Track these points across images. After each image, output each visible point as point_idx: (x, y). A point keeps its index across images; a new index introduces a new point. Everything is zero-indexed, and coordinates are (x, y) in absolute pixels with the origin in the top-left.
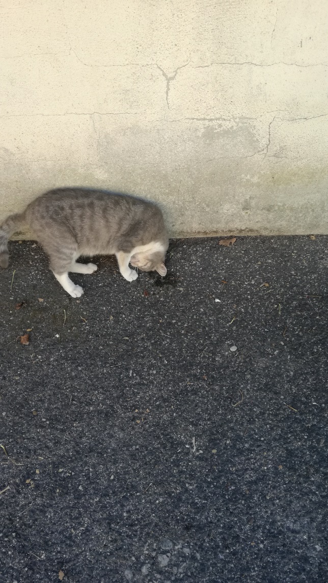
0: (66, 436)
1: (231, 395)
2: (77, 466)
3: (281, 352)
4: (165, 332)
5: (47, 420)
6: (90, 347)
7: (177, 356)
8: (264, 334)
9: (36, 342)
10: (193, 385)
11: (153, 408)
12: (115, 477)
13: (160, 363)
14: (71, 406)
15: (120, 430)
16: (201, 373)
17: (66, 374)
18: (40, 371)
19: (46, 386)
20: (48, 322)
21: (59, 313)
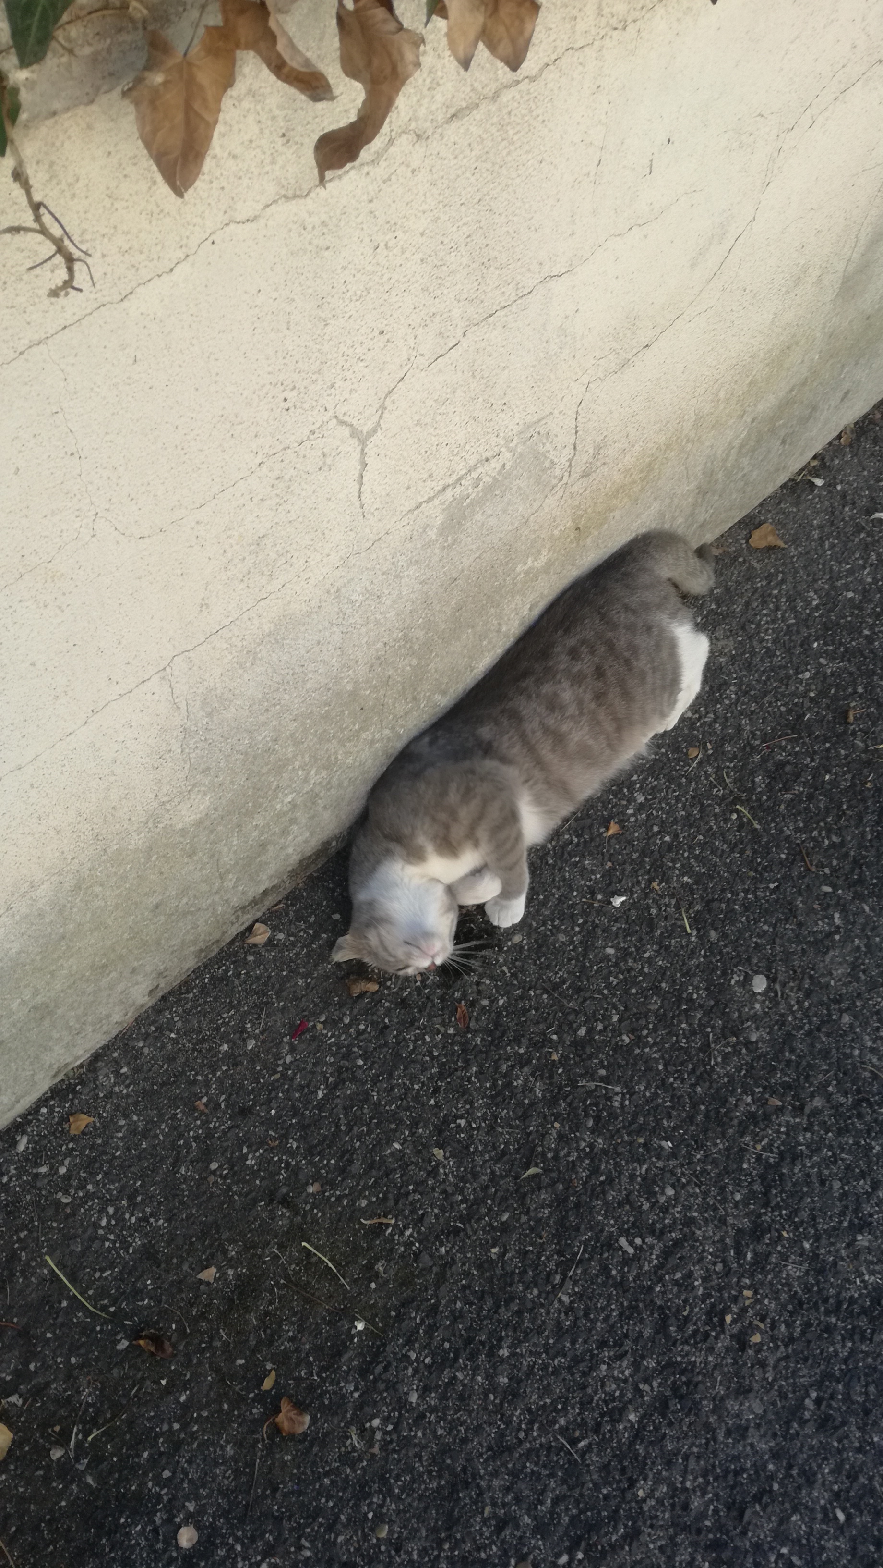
0: (653, 1542)
1: (859, 1091)
3: (844, 911)
8: (778, 899)
9: (321, 1396)
10: (770, 1145)
11: (752, 1276)
12: (844, 1510)
13: (659, 1158)
14: (584, 1460)
15: (741, 1398)
16: (759, 1100)
17: (486, 1396)
18: (415, 1456)
19: (474, 1476)
20: (295, 1314)
21: (297, 1265)
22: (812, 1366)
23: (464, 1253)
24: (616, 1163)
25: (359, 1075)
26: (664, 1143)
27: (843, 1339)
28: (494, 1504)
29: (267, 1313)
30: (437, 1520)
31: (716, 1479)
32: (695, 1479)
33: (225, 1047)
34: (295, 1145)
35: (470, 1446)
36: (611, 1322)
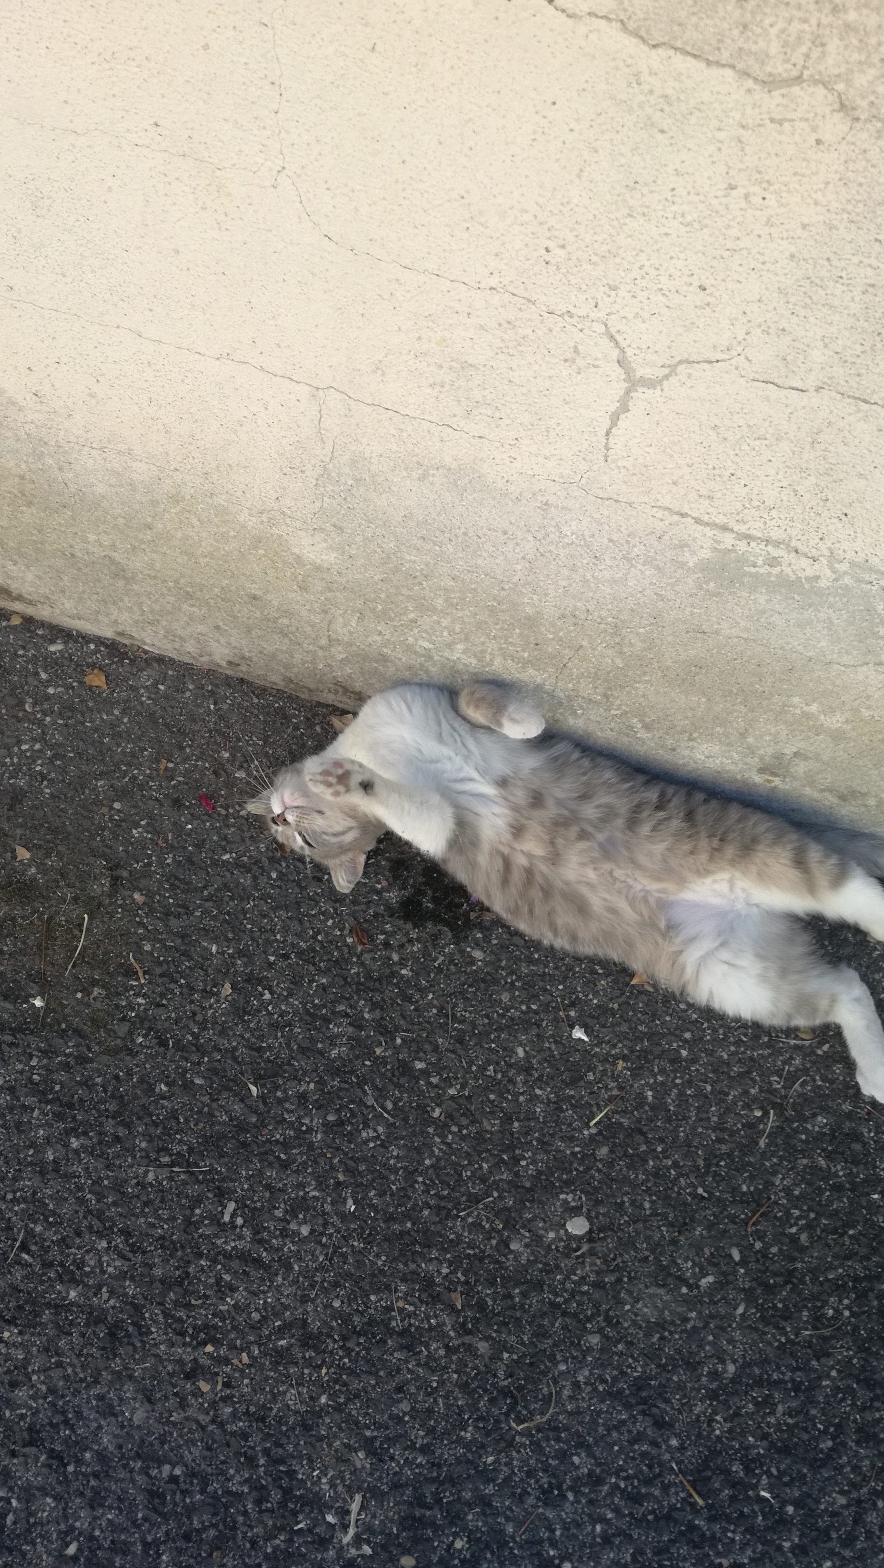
1: (520, 1388)
3: (719, 1286)
4: (381, 1094)
6: (129, 1074)
7: (392, 1195)
8: (690, 1205)
10: (409, 1315)
11: (264, 1355)
12: (80, 1550)
13: (333, 1204)
14: (12, 1265)
15: (140, 1397)
16: (451, 1282)
17: (30, 1147)
20: (24, 943)
21: (66, 921)
22: (205, 1458)
23: (147, 1061)
24: (305, 1162)
26: (350, 1201)
27: (246, 1481)
29: (13, 919)
31: (52, 1404)
32: (43, 1383)
33: (227, 755)
34: (169, 861)
36: (151, 1232)
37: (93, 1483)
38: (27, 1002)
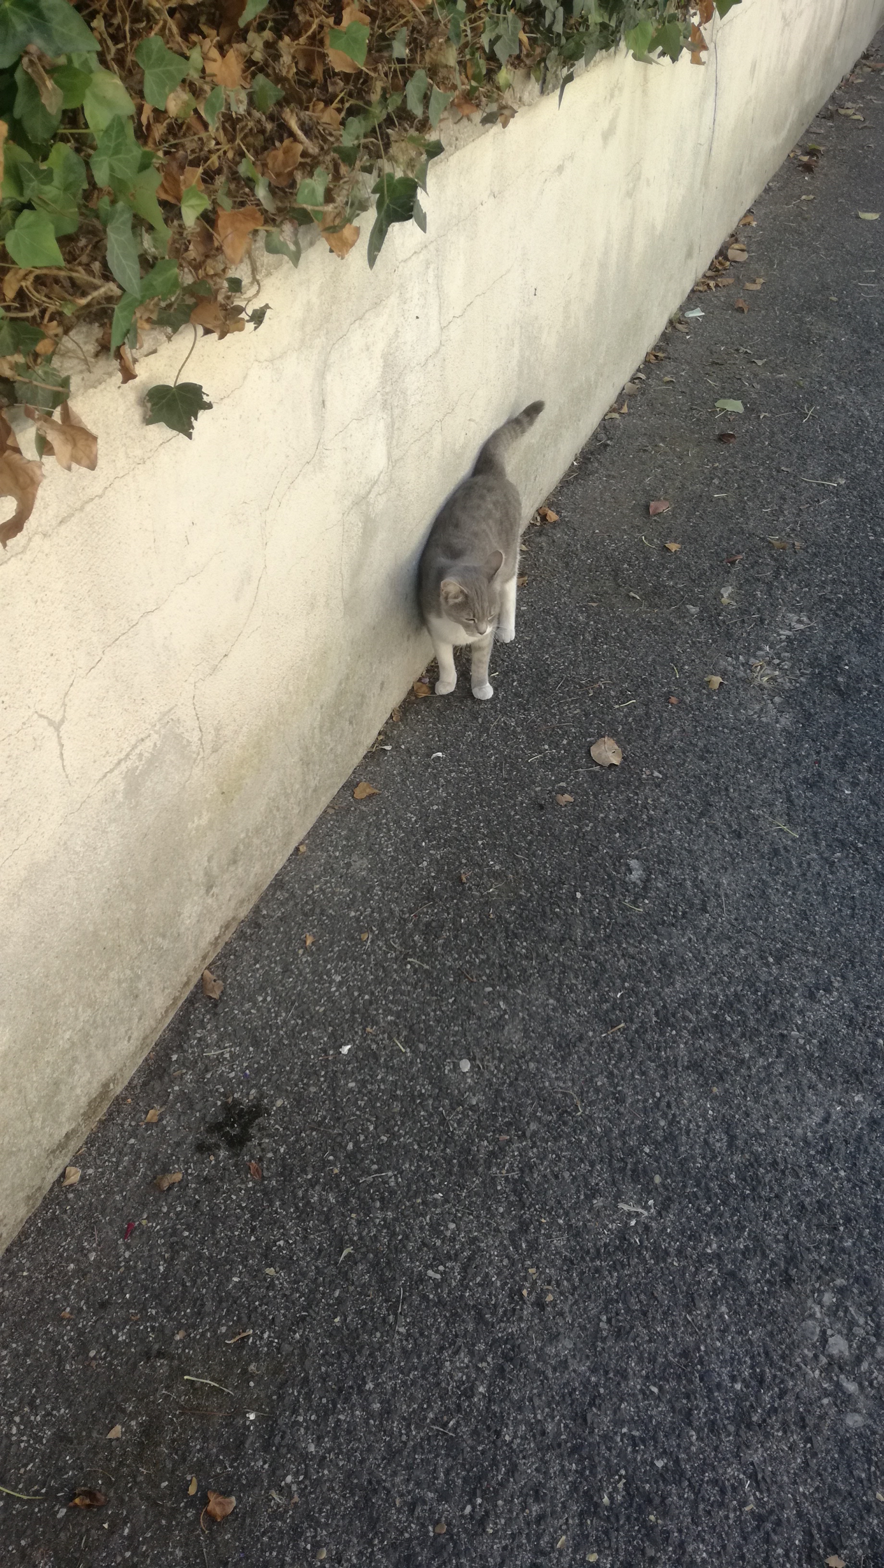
0: (529, 1468)
2: (608, 1460)
3: (505, 998)
4: (367, 1172)
5: (471, 1501)
6: (322, 1345)
7: (434, 1170)
8: (458, 1007)
9: (239, 1480)
10: (511, 1165)
11: (531, 1258)
13: (436, 1207)
14: (457, 1434)
15: (554, 1343)
16: (493, 1140)
17: (367, 1423)
18: (329, 1490)
19: (379, 1482)
20: (196, 1431)
21: (186, 1395)
22: (595, 1301)
23: (315, 1331)
24: (406, 1223)
25: (188, 1242)
26: (436, 1196)
27: (610, 1273)
28: (401, 1495)
29: (173, 1441)
30: (362, 1527)
31: (558, 1404)
32: (543, 1412)
34: (154, 1312)
35: (368, 1463)
36: (442, 1331)
37: (611, 1375)
38: (249, 1427)
